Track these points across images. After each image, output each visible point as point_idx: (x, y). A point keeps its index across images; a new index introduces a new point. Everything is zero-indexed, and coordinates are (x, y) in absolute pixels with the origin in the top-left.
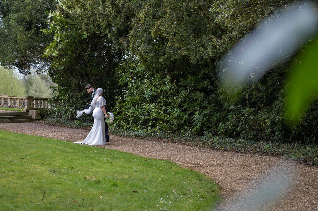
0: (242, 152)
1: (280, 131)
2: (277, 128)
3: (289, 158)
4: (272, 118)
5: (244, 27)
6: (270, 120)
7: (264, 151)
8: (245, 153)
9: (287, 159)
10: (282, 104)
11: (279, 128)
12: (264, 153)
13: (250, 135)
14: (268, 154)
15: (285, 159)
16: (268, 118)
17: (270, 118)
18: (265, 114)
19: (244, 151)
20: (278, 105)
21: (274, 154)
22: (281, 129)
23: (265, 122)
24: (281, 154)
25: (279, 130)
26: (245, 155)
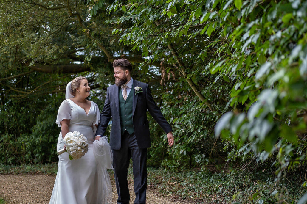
0: (5, 174)
1: (40, 153)
2: (37, 150)
3: (52, 174)
4: (32, 141)
5: (9, 51)
6: (30, 143)
7: (27, 171)
8: (8, 174)
9: (50, 175)
10: (41, 127)
11: (39, 150)
12: (27, 173)
13: (10, 160)
14: (31, 174)
15: (48, 175)
16: (27, 141)
17: (30, 140)
18: (24, 138)
19: (7, 173)
20: (37, 129)
21: (37, 173)
22: (41, 151)
23: (26, 145)
24: (43, 172)
25: (38, 152)
26: (8, 176)
